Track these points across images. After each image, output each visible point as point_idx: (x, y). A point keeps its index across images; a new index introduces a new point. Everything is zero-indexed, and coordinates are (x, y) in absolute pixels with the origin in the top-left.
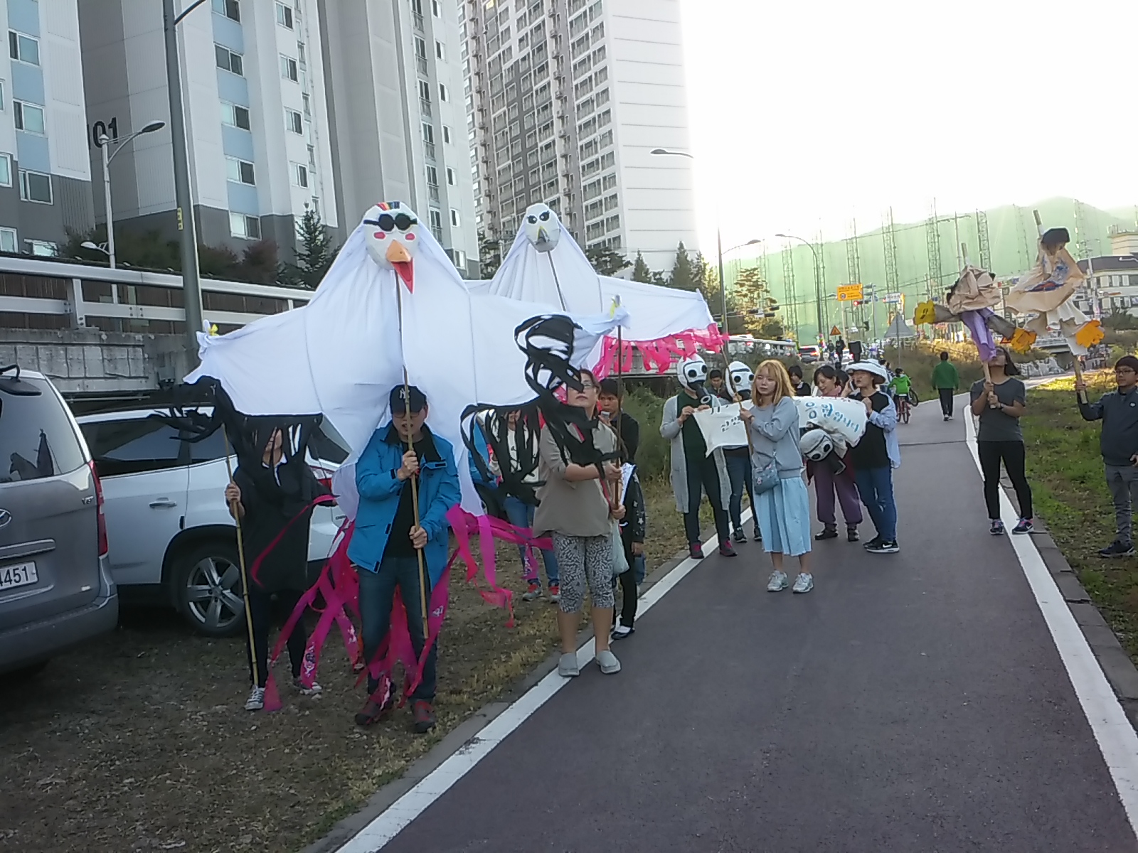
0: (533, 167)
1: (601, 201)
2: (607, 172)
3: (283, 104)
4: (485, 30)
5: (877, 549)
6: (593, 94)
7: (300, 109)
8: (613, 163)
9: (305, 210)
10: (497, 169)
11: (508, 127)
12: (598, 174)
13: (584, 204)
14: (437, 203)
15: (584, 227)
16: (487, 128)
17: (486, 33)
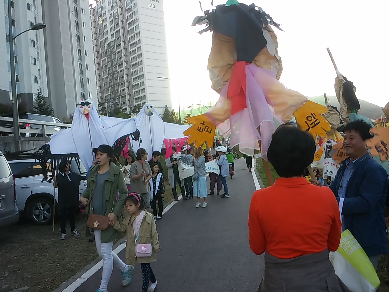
0: (116, 78)
1: (139, 90)
2: (141, 81)
3: (30, 55)
4: (99, 31)
5: (224, 196)
6: (136, 55)
7: (36, 57)
8: (144, 78)
9: (38, 91)
10: (103, 78)
11: (107, 64)
12: (139, 81)
13: (134, 91)
14: (83, 90)
15: (134, 99)
16: (100, 64)
17: (99, 32)
